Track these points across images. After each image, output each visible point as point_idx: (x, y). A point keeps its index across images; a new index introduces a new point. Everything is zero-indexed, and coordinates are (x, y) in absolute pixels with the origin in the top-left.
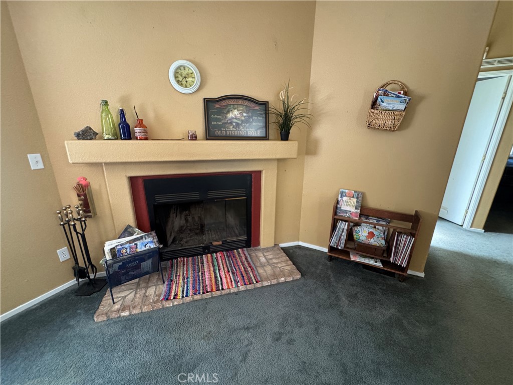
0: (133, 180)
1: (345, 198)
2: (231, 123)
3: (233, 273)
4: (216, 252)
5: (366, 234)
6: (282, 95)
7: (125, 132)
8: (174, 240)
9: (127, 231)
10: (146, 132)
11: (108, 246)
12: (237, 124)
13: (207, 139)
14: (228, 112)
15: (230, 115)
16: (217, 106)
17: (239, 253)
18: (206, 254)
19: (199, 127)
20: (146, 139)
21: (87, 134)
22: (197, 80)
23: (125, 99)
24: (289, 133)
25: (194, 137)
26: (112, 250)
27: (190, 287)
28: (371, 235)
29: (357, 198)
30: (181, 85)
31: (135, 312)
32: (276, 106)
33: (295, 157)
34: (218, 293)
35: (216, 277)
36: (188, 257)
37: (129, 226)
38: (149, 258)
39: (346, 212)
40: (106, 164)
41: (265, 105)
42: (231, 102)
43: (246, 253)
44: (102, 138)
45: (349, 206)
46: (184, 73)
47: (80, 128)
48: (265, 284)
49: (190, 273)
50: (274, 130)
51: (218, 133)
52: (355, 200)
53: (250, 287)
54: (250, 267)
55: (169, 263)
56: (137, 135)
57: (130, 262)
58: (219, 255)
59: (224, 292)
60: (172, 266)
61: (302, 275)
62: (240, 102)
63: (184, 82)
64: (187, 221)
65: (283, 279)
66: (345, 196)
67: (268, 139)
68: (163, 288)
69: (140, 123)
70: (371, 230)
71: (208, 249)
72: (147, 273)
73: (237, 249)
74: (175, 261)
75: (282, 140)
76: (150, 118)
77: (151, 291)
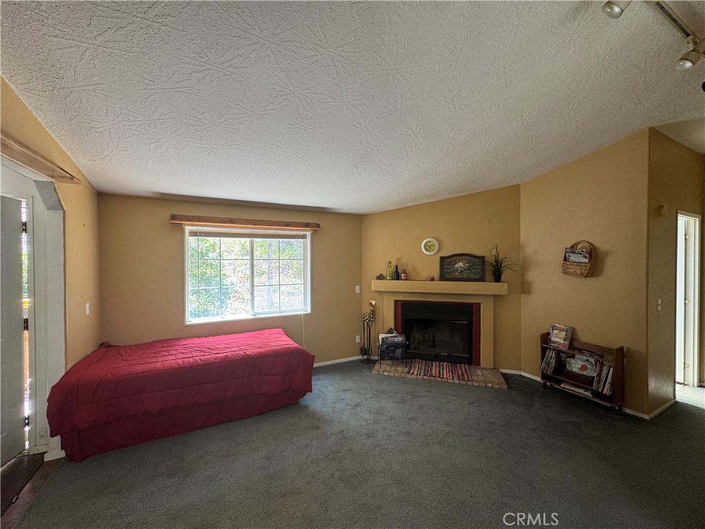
0: (396, 302)
1: (555, 331)
2: (457, 271)
3: (452, 374)
4: (443, 362)
5: (580, 367)
6: (494, 252)
7: (397, 276)
8: (414, 348)
9: (390, 331)
10: (406, 276)
11: (381, 336)
12: (461, 271)
13: (440, 280)
14: (455, 264)
15: (457, 266)
16: (448, 260)
17: (461, 366)
18: (435, 361)
19: (436, 274)
20: (406, 280)
21: (381, 277)
22: (436, 249)
23: (399, 260)
24: (501, 277)
25: (433, 279)
26: (383, 338)
27: (422, 372)
28: (584, 368)
29: (566, 332)
30: (428, 251)
31: (391, 374)
32: (490, 259)
33: (507, 294)
34: (440, 379)
35: (440, 373)
36: (422, 360)
37: (391, 329)
38: (400, 347)
39: (555, 342)
40: (386, 292)
41: (482, 258)
42: (458, 257)
43: (467, 367)
44: (386, 279)
45: (558, 338)
46: (430, 244)
47: (378, 275)
48: (475, 384)
49: (423, 367)
50: (489, 275)
51: (448, 276)
52: (564, 333)
53: (462, 382)
54: (467, 373)
55: (410, 360)
56: (403, 278)
57: (391, 346)
58: (445, 364)
59: (443, 380)
60: (412, 362)
61: (509, 388)
62: (464, 257)
63: (429, 249)
64: (424, 337)
65: (490, 385)
66: (556, 329)
67: (484, 281)
68: (407, 369)
69: (404, 272)
70: (584, 363)
71: (437, 358)
72: (397, 359)
73: (460, 363)
74: (414, 360)
75: (495, 282)
76: (409, 269)
77: (399, 369)
